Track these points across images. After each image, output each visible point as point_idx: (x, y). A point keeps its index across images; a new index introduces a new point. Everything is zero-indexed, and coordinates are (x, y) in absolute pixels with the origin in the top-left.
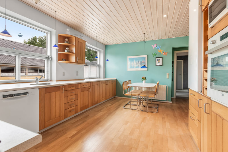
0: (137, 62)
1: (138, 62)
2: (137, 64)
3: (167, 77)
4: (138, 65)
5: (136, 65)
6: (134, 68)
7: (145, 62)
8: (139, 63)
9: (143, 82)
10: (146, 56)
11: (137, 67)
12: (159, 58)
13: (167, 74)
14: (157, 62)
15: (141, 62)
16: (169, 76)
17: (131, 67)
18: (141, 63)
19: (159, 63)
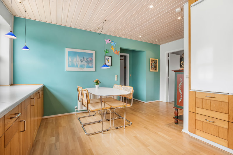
0: (82, 58)
1: (84, 58)
2: (81, 61)
3: (116, 79)
4: (83, 63)
5: (79, 63)
6: (77, 67)
7: (93, 60)
8: (85, 60)
9: (95, 87)
10: (94, 52)
11: (82, 66)
12: (108, 57)
13: (116, 76)
14: (107, 61)
15: (87, 59)
16: (117, 78)
17: (73, 66)
18: (88, 61)
19: (108, 62)
